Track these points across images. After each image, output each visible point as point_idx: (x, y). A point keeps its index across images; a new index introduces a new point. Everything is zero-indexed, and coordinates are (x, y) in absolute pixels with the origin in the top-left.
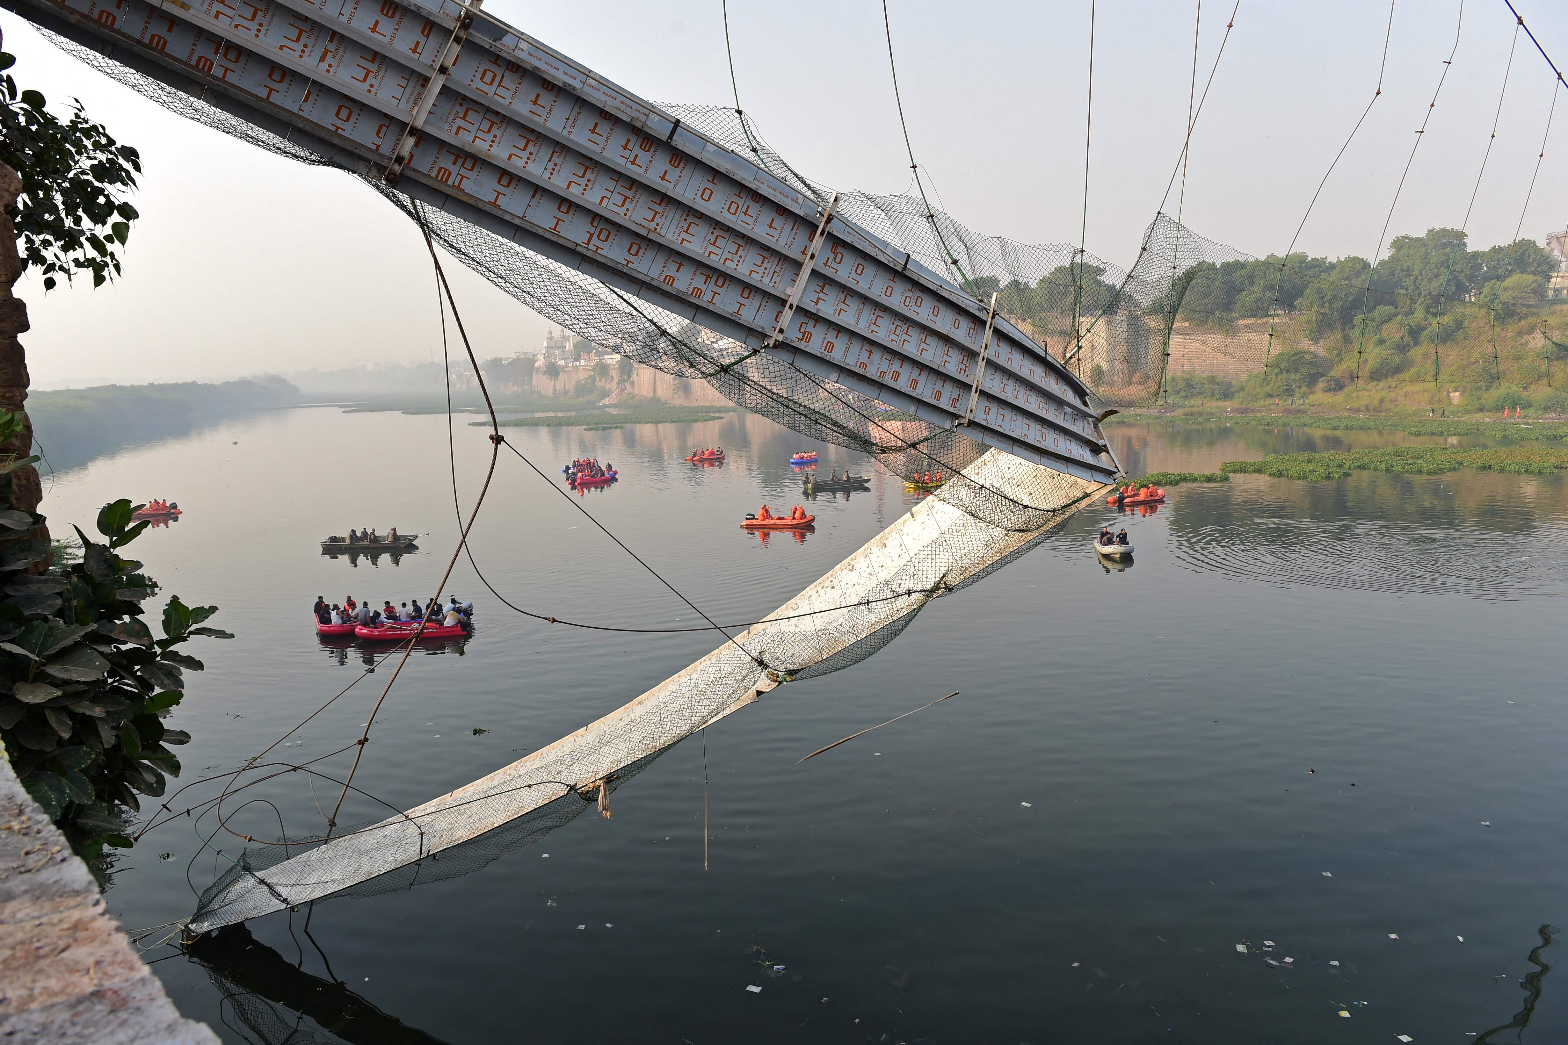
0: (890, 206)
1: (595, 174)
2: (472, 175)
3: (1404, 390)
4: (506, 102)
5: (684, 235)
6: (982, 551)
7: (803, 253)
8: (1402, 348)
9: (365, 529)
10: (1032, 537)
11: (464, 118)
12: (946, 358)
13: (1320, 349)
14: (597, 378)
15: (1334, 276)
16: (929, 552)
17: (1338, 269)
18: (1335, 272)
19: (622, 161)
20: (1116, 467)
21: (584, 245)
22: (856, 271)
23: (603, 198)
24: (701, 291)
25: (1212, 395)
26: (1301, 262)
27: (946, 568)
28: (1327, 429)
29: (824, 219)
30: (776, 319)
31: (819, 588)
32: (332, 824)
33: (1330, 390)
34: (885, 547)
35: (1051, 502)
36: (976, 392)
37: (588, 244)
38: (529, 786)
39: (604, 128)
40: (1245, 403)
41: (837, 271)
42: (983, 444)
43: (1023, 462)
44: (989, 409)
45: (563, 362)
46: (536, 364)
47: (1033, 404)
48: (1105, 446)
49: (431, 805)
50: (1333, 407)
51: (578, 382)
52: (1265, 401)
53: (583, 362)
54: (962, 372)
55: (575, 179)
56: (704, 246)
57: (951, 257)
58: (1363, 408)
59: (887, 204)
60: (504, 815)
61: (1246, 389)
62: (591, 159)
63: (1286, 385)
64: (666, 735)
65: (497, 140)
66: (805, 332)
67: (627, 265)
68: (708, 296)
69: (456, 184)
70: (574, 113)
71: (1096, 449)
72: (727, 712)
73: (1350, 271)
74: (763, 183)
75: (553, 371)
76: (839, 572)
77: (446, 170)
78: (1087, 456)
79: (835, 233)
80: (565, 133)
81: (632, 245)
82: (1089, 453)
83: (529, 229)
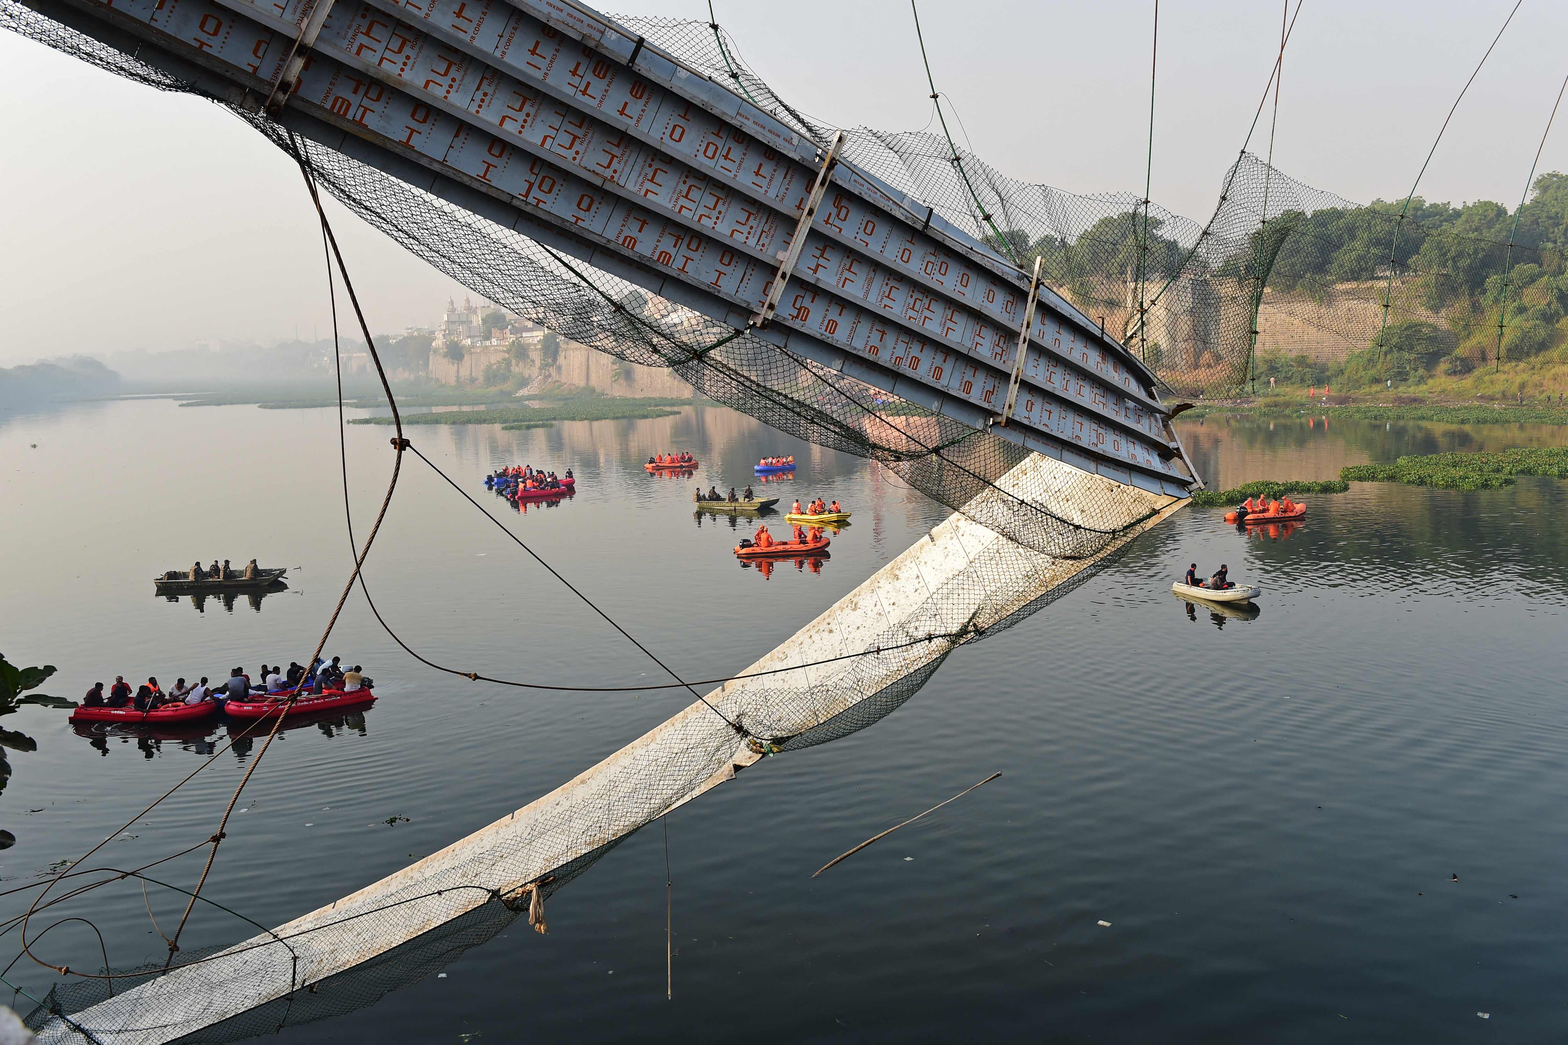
0: (905, 147)
1: (536, 107)
2: (377, 106)
3: (1553, 371)
4: (422, 14)
5: (648, 185)
6: (1021, 586)
7: (799, 207)
8: (1549, 318)
9: (217, 562)
10: (1085, 566)
11: (367, 34)
12: (978, 339)
13: (1442, 321)
14: (514, 362)
15: (1458, 227)
16: (955, 586)
17: (1463, 218)
18: (1459, 222)
19: (570, 91)
20: (1192, 476)
21: (522, 198)
22: (864, 230)
23: (545, 138)
24: (670, 256)
25: (1302, 380)
26: (1416, 209)
27: (976, 607)
28: (1452, 423)
29: (826, 164)
30: (764, 292)
31: (812, 633)
32: (174, 948)
33: (1455, 373)
34: (898, 579)
35: (1110, 522)
36: (1016, 382)
37: (527, 196)
38: (440, 893)
39: (547, 49)
40: (1345, 390)
41: (841, 230)
42: (1023, 447)
43: (1074, 470)
44: (1032, 404)
45: (469, 341)
46: (434, 344)
47: (1088, 397)
48: (1178, 449)
49: (307, 921)
50: (1460, 395)
51: (489, 367)
52: (1370, 387)
53: (494, 341)
54: (998, 357)
55: (511, 113)
56: (674, 199)
57: (982, 210)
58: (1498, 396)
59: (900, 144)
60: (406, 932)
61: (1346, 373)
62: (531, 87)
63: (1398, 367)
64: (617, 823)
65: (410, 62)
66: (801, 308)
67: (576, 223)
68: (678, 263)
69: (358, 118)
70: (509, 29)
71: (1167, 454)
72: (696, 793)
73: (1480, 219)
74: (748, 119)
75: (455, 353)
76: (839, 612)
77: (344, 100)
78: (1155, 463)
79: (839, 182)
80: (498, 54)
81: (583, 196)
82: (1157, 459)
83: (452, 176)
